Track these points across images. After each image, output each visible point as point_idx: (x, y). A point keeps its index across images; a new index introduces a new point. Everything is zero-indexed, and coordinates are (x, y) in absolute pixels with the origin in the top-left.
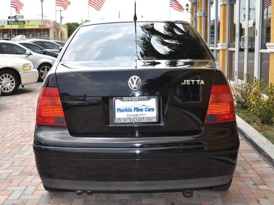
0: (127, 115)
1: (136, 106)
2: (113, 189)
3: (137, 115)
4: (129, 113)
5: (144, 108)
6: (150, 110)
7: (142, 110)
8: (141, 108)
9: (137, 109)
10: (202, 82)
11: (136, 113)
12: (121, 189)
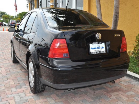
0: (95, 51)
1: (98, 46)
2: (90, 84)
3: (98, 50)
4: (95, 50)
5: (100, 47)
6: (103, 48)
7: (100, 48)
8: (99, 47)
9: (98, 48)
10: (120, 35)
11: (98, 49)
12: (94, 84)
